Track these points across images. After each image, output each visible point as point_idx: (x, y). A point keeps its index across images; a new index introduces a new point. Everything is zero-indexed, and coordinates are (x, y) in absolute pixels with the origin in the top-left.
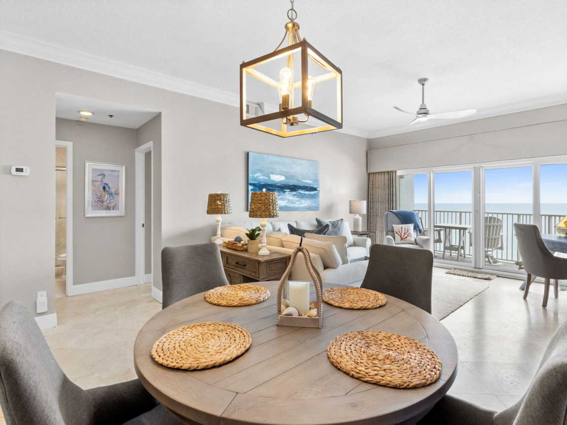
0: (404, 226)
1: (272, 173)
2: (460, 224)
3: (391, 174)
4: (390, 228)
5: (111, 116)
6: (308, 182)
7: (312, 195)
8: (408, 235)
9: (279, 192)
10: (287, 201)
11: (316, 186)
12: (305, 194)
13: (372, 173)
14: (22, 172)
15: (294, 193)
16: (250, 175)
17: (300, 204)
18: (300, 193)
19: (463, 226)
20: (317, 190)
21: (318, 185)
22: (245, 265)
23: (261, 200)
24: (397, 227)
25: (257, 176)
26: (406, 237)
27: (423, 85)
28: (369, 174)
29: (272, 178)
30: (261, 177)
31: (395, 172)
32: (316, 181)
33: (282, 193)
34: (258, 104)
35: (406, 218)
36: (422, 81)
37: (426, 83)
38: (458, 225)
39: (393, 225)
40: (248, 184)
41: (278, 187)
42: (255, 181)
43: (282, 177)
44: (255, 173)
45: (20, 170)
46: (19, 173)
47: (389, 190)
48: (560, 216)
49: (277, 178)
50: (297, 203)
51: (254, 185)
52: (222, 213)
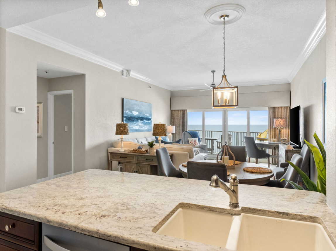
0: (194, 139)
1: (133, 111)
2: (212, 137)
3: (184, 112)
4: (186, 140)
5: (46, 72)
6: (147, 115)
7: (149, 123)
8: (196, 144)
9: (136, 121)
10: (139, 126)
11: (150, 118)
12: (146, 122)
13: (173, 110)
14: (22, 110)
15: (142, 122)
16: (124, 112)
17: (144, 128)
18: (144, 121)
19: (213, 138)
20: (151, 120)
21: (151, 117)
22: (153, 160)
23: (162, 128)
24: (190, 140)
25: (127, 112)
26: (195, 145)
27: (213, 73)
28: (171, 111)
29: (133, 114)
30: (129, 113)
31: (186, 110)
32: (151, 115)
33: (137, 122)
34: (127, 70)
35: (194, 135)
36: (213, 72)
37: (215, 73)
38: (211, 138)
39: (189, 139)
40: (123, 117)
41: (136, 118)
42: (126, 115)
43: (137, 112)
44: (126, 110)
45: (20, 109)
46: (20, 111)
47: (183, 119)
48: (258, 133)
49: (135, 113)
50: (143, 127)
51: (126, 117)
52: (127, 134)
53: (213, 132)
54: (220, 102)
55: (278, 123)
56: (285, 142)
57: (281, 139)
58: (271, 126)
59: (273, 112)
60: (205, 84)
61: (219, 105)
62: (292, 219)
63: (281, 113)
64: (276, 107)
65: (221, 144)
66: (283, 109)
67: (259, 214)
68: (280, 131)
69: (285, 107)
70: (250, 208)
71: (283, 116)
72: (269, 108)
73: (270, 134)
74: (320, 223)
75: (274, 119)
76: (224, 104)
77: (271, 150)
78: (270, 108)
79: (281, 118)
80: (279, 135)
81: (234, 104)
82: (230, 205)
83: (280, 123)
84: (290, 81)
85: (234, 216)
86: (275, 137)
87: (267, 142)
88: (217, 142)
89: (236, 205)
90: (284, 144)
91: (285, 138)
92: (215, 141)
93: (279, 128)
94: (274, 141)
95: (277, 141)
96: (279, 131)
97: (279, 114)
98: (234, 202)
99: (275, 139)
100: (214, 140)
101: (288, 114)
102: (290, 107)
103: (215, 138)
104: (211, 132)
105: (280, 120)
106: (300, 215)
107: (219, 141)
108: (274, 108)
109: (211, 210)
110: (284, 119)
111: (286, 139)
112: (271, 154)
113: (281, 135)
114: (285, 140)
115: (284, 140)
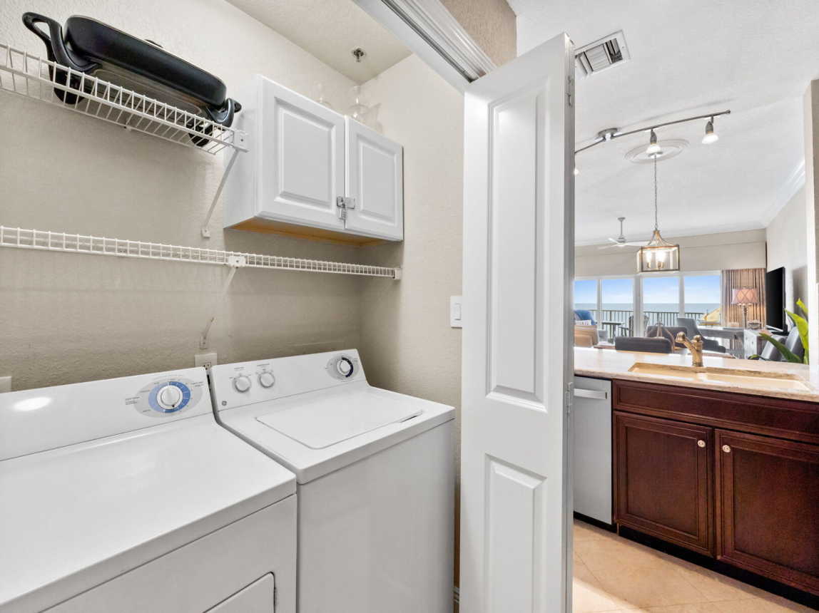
0: (584, 321)
27: (622, 221)
35: (584, 315)
36: (622, 219)
37: (624, 221)
38: (608, 321)
53: (613, 313)
54: (650, 266)
55: (741, 296)
56: (755, 327)
57: (748, 322)
58: (726, 301)
59: (731, 279)
60: (611, 239)
61: (649, 269)
62: (765, 376)
63: (747, 279)
64: (737, 270)
65: (628, 332)
66: (751, 274)
67: (727, 373)
68: (745, 310)
69: (755, 270)
70: (716, 369)
71: (751, 285)
72: (723, 271)
73: (726, 315)
74: (797, 380)
75: (733, 290)
76: (657, 269)
77: (728, 340)
78: (725, 272)
79: (748, 288)
80: (744, 316)
81: (671, 268)
82: (693, 364)
83: (745, 295)
84: (765, 224)
85: (699, 374)
86: (736, 318)
87: (720, 328)
88: (620, 329)
89: (700, 364)
90: (756, 329)
91: (755, 321)
92: (617, 327)
93: (744, 304)
94: (733, 326)
95: (741, 326)
96: (743, 310)
97: (743, 281)
98: (697, 361)
99: (737, 324)
100: (615, 324)
101: (762, 281)
102: (765, 269)
103: (617, 322)
104: (609, 313)
105: (745, 291)
106: (775, 374)
107: (624, 326)
108: (733, 271)
109: (672, 369)
110: (754, 290)
111: (759, 322)
112: (727, 347)
113: (747, 316)
114: (757, 324)
115: (753, 324)
